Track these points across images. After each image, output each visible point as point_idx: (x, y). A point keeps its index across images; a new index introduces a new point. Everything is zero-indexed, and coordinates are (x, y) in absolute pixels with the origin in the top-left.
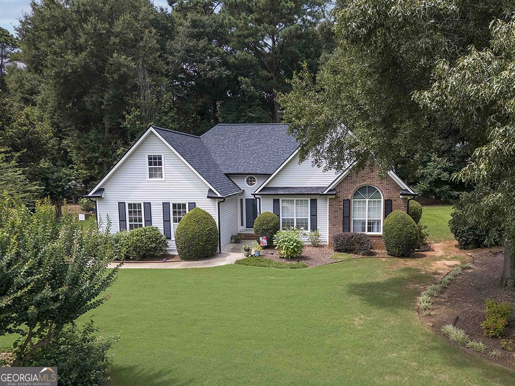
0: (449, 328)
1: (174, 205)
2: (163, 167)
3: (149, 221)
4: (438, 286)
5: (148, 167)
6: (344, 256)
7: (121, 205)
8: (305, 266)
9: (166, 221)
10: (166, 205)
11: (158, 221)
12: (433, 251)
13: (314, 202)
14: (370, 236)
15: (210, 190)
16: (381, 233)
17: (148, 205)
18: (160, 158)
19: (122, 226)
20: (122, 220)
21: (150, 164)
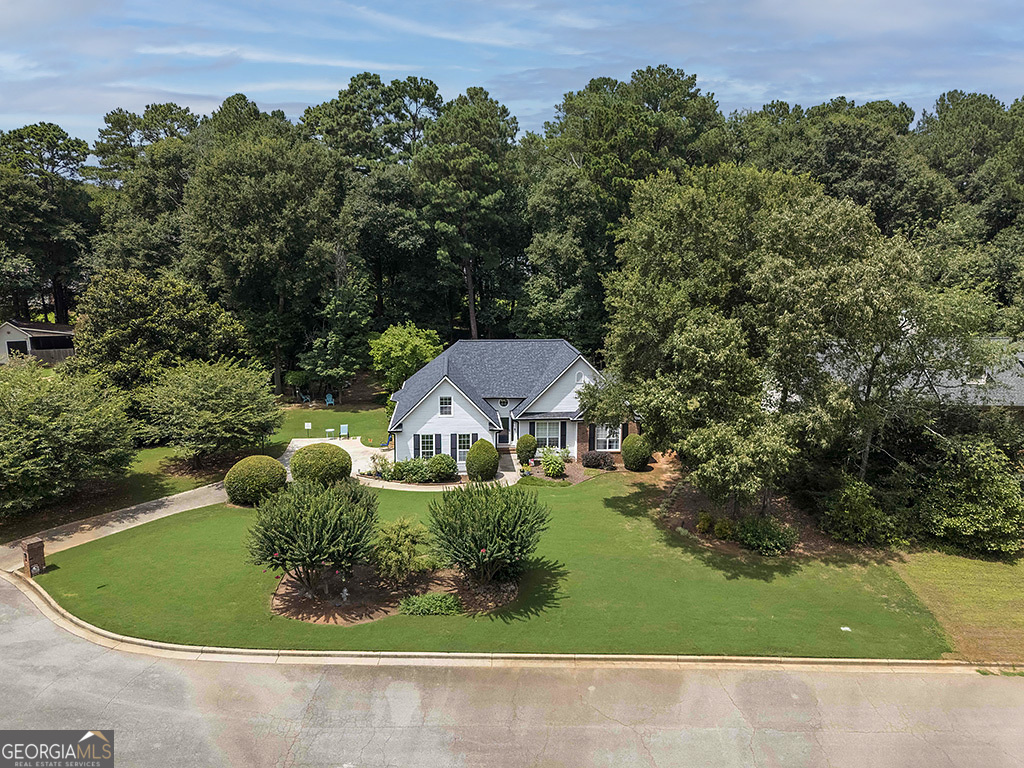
0: (680, 529)
1: (460, 436)
2: (452, 406)
3: (439, 450)
4: (669, 500)
5: (439, 406)
6: (594, 472)
7: (416, 437)
8: (570, 484)
9: (453, 449)
10: (453, 436)
11: (446, 449)
12: (656, 462)
13: (564, 425)
14: (612, 453)
15: (490, 424)
16: (619, 450)
17: (438, 437)
18: (450, 399)
19: (417, 454)
20: (417, 449)
21: (442, 404)
